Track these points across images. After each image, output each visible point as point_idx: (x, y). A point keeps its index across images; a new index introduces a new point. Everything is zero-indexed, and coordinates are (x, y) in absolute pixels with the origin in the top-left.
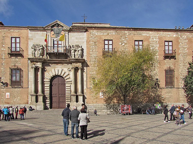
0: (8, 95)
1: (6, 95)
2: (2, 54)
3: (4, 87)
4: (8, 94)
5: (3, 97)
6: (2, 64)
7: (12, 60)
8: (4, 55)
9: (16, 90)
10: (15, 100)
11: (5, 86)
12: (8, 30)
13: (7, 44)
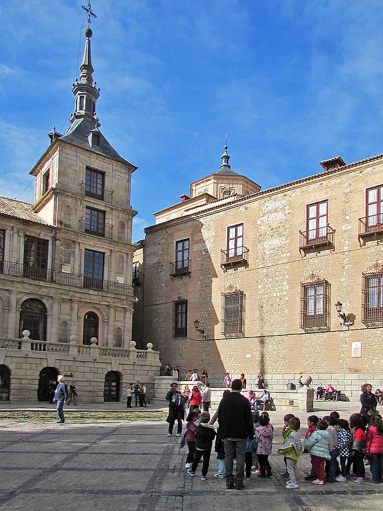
0: (356, 349)
1: (353, 349)
2: (343, 241)
3: (347, 328)
4: (357, 345)
5: (343, 355)
6: (344, 267)
7: (368, 251)
8: (347, 242)
9: (378, 332)
10: (374, 362)
11: (349, 326)
12: (357, 172)
13: (355, 211)
